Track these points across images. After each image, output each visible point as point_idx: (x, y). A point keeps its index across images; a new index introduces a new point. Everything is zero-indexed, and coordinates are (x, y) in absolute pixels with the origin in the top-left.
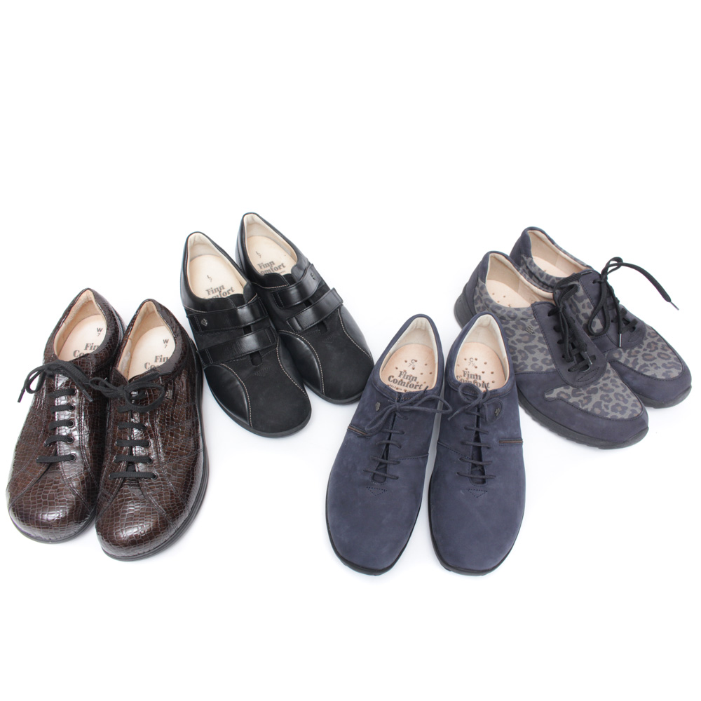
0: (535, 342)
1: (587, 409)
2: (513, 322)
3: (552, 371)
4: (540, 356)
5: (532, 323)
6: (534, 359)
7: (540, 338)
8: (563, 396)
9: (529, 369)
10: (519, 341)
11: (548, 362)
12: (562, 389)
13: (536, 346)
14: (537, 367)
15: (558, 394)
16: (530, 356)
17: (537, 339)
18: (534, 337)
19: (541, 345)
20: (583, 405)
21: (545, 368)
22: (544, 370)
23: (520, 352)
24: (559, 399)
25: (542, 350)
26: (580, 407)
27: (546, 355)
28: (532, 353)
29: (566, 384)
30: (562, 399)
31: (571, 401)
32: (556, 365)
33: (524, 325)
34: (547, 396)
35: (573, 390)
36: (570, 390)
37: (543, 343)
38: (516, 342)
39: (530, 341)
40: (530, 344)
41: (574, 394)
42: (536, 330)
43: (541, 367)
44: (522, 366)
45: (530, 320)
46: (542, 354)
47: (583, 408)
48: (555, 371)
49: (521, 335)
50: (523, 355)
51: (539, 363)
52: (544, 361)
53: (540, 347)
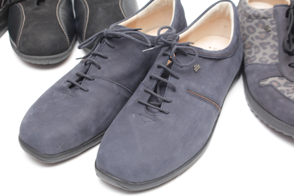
0: (269, 40)
1: (291, 97)
2: (256, 21)
3: (274, 64)
4: (269, 51)
5: (271, 23)
6: (265, 54)
7: (274, 36)
8: (275, 84)
9: (257, 61)
10: (257, 37)
11: (274, 57)
12: (276, 79)
13: (269, 43)
14: (264, 60)
15: (271, 82)
16: (262, 51)
17: (271, 36)
18: (270, 34)
19: (273, 42)
20: (288, 93)
21: (270, 61)
22: (269, 63)
23: (256, 47)
24: (270, 85)
25: (272, 47)
26: (285, 94)
27: (275, 51)
28: (265, 48)
29: (282, 76)
30: (272, 86)
31: (279, 89)
32: (280, 60)
33: (264, 23)
34: (261, 83)
35: (286, 82)
36: (284, 81)
37: (275, 41)
38: (255, 38)
39: (265, 38)
40: (265, 41)
41: (285, 85)
42: (273, 29)
43: (267, 61)
44: (253, 59)
45: (269, 20)
46: (272, 50)
47: (287, 96)
48: (277, 64)
49: (260, 33)
50: (257, 50)
51: (267, 57)
52: (271, 56)
53: (272, 44)
